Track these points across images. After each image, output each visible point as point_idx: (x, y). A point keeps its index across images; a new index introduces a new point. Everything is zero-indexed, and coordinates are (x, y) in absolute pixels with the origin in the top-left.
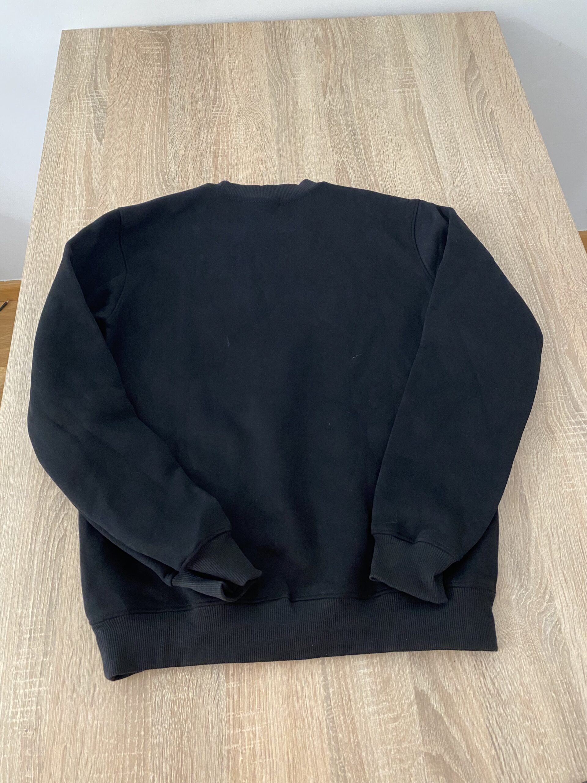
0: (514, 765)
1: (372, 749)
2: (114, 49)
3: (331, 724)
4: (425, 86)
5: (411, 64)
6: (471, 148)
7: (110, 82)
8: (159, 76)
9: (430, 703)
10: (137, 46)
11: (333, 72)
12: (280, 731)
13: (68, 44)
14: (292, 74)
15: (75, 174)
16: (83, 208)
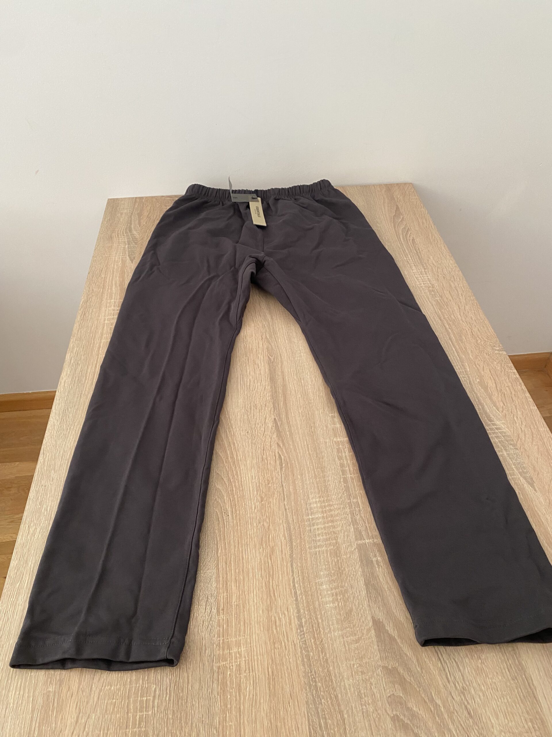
0: (458, 675)
1: (338, 664)
3: (304, 645)
7: (141, 227)
9: (385, 629)
12: (261, 652)
13: (112, 206)
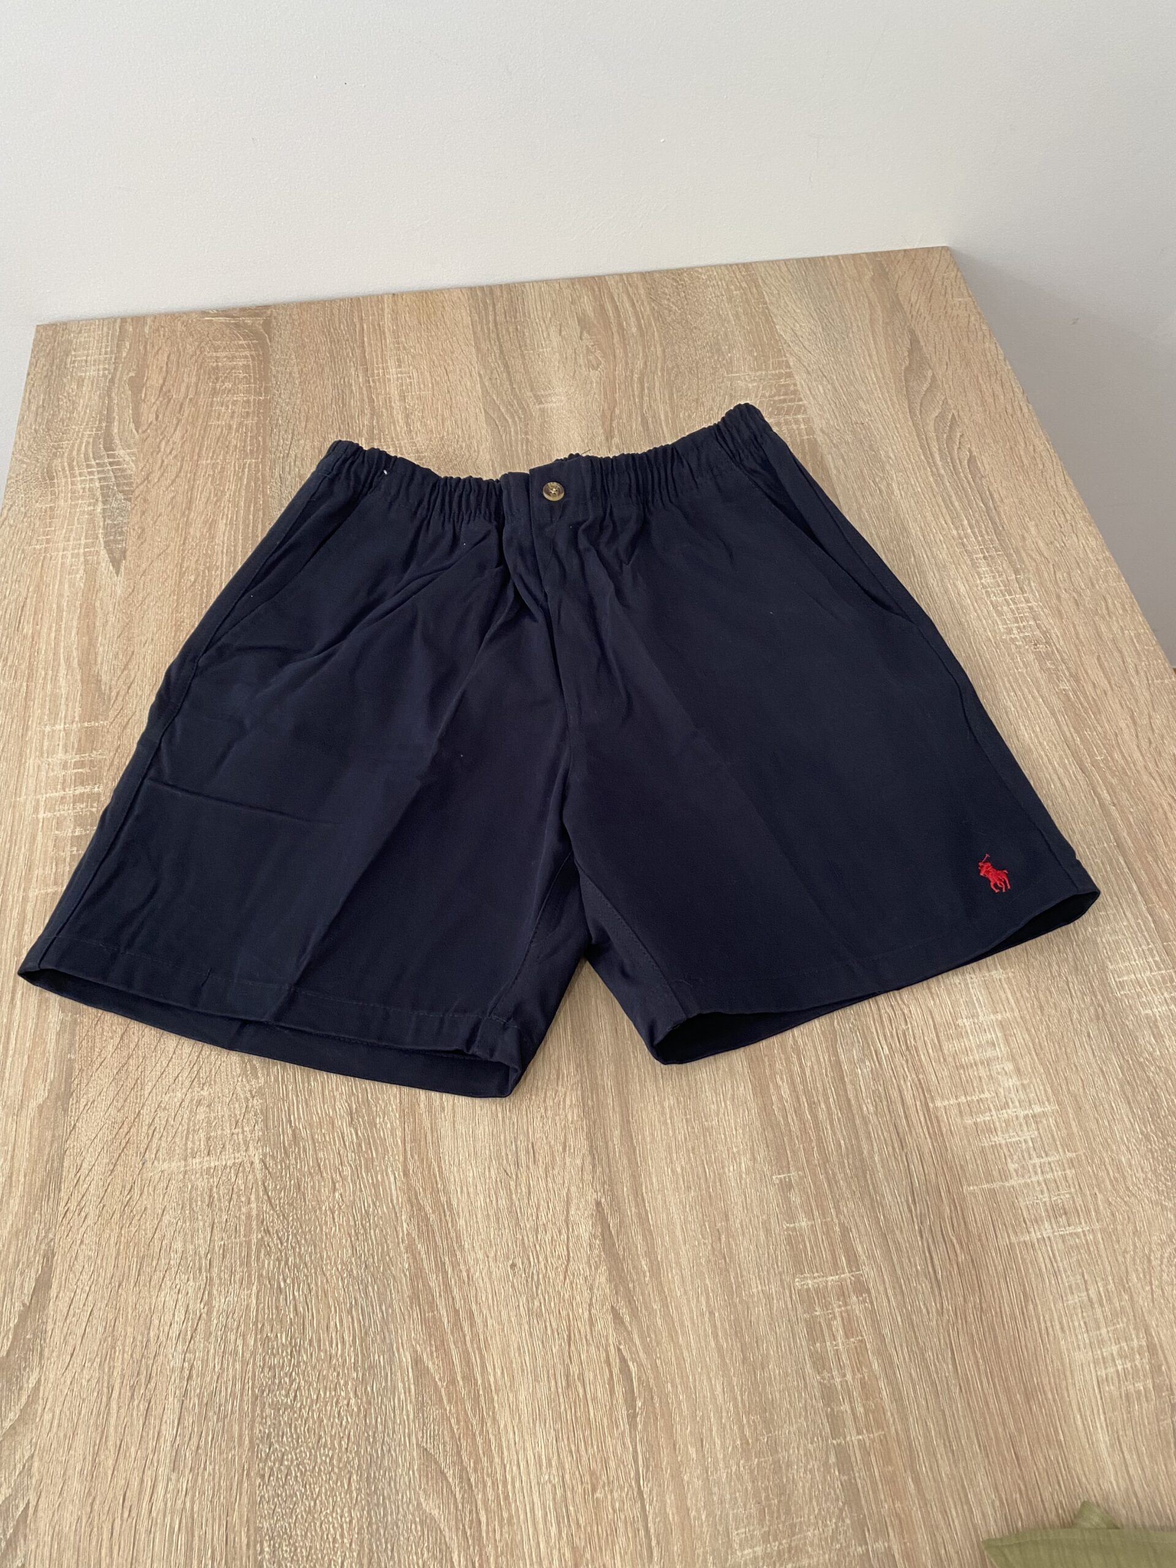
2: (150, 357)
4: (822, 409)
5: (787, 362)
6: (938, 540)
7: (140, 431)
8: (248, 413)
10: (198, 353)
11: (623, 387)
13: (49, 354)
14: (536, 396)
15: (57, 644)
16: (75, 725)
